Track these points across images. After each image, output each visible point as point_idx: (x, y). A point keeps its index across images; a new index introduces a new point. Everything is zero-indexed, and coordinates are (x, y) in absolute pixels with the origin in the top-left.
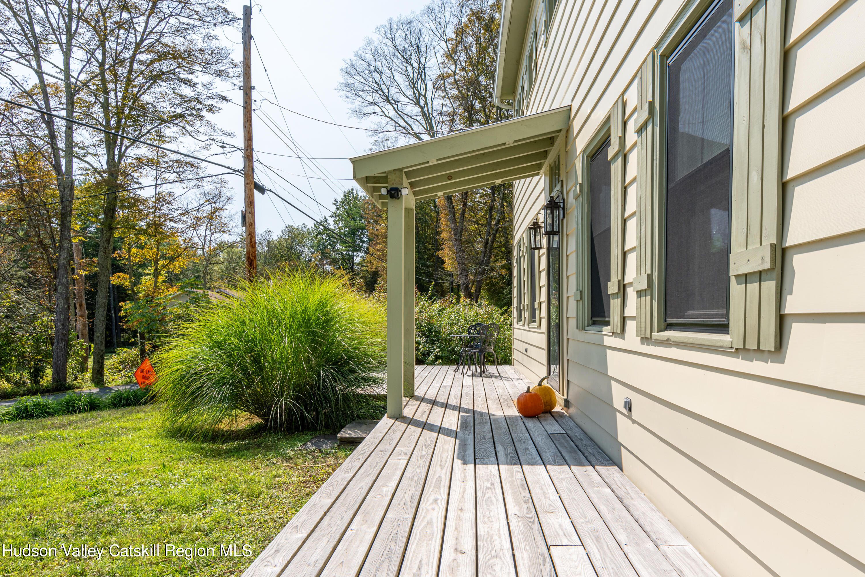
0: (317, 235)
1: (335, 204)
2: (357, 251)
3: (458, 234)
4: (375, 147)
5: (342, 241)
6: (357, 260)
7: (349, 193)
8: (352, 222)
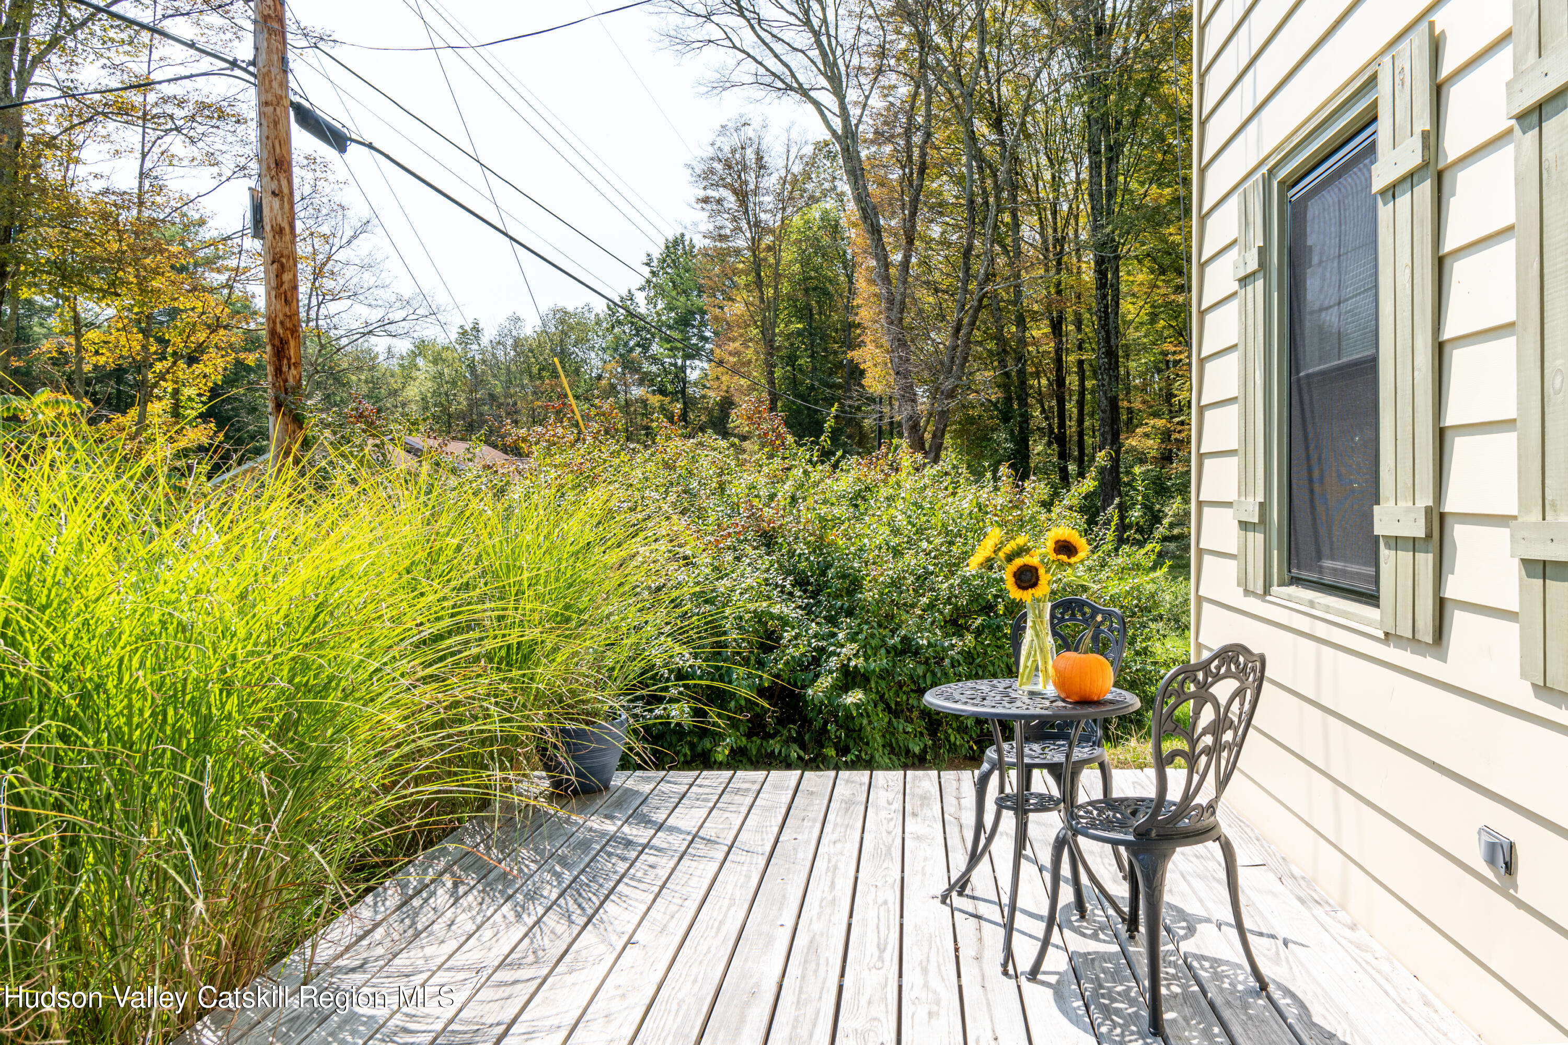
0: (613, 327)
1: (647, 264)
2: (691, 357)
3: (896, 308)
4: (722, 138)
5: (661, 338)
6: (693, 375)
7: (676, 243)
8: (683, 299)
